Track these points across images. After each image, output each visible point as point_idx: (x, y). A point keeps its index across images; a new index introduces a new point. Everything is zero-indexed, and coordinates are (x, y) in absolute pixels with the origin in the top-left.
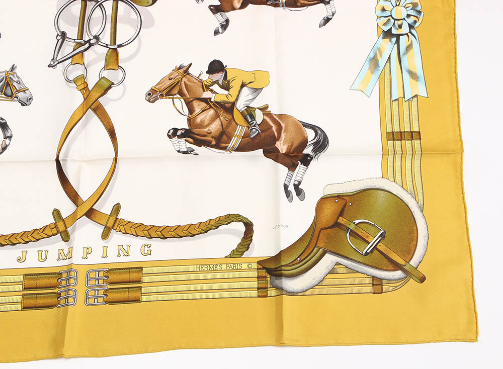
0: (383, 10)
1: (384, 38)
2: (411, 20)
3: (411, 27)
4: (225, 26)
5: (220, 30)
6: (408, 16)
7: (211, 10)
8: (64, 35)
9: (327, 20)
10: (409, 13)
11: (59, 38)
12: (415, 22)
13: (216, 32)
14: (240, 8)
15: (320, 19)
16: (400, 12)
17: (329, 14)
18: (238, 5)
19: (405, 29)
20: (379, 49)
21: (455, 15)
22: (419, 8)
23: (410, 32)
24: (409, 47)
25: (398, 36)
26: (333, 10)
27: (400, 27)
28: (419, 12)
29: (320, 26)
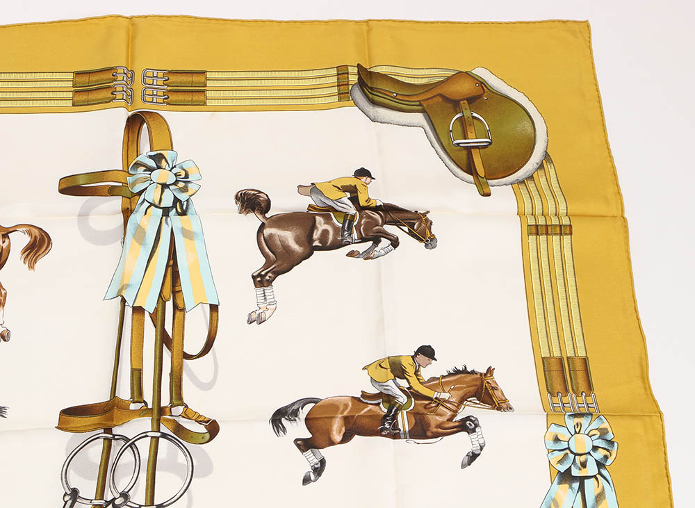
0: (557, 440)
1: (560, 483)
2: (599, 455)
3: (600, 465)
4: (319, 470)
5: (313, 477)
6: (595, 448)
7: (298, 446)
8: (74, 494)
9: (473, 457)
10: (597, 443)
11: (67, 498)
12: (606, 457)
13: (306, 480)
14: (342, 442)
15: (462, 456)
16: (582, 443)
17: (476, 448)
18: (338, 438)
19: (592, 469)
20: (554, 501)
21: (665, 446)
22: (610, 436)
23: (600, 473)
24: (600, 497)
25: (582, 480)
26: (481, 441)
27: (584, 465)
28: (611, 443)
29: (463, 466)
